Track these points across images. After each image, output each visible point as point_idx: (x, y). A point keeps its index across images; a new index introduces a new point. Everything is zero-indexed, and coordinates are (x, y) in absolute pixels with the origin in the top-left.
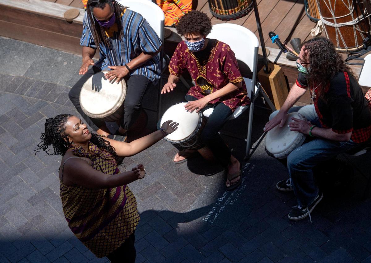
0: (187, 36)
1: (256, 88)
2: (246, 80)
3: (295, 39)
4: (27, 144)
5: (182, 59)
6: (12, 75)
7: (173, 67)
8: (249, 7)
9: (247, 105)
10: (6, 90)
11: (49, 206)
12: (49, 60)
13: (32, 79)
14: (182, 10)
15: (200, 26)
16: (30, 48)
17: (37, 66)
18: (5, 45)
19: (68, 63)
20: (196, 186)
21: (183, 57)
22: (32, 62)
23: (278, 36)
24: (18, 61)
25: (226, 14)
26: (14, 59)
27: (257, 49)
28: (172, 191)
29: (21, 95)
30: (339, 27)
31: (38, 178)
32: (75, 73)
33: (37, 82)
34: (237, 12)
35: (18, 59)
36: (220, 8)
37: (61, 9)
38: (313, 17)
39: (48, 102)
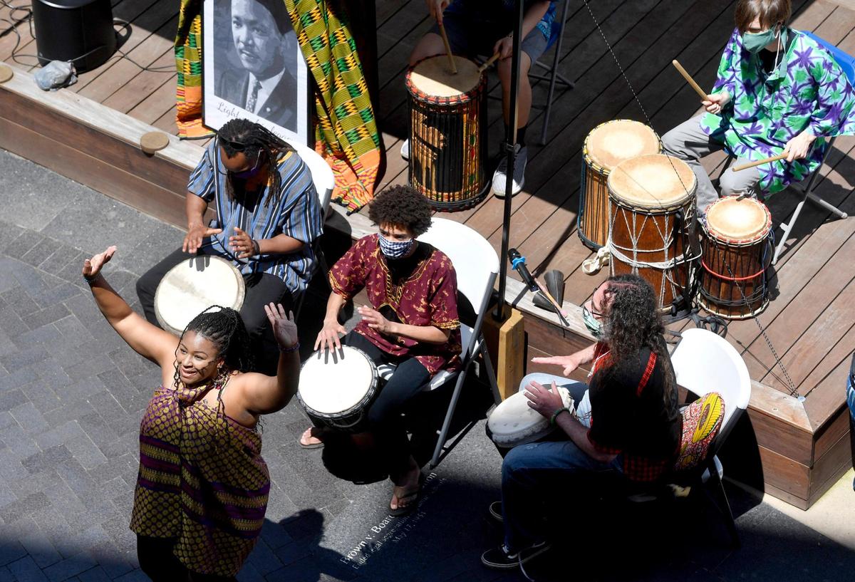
0: (385, 228)
1: (477, 345)
2: (463, 327)
3: (554, 271)
4: (33, 357)
5: (360, 266)
6: (22, 227)
7: (340, 277)
8: (479, 197)
9: (454, 371)
10: (7, 252)
11: (61, 480)
12: (91, 212)
13: (57, 240)
14: (358, 177)
15: (411, 215)
16: (61, 184)
17: (68, 219)
18: (14, 170)
19: (126, 226)
20: (336, 497)
21: (363, 265)
22: (61, 209)
23: (524, 259)
24: (34, 204)
25: (437, 200)
26: (28, 197)
27: (494, 276)
28: (291, 497)
29: (31, 266)
30: (639, 268)
31: (46, 424)
32: (137, 247)
33: (65, 247)
34: (457, 199)
35: (36, 200)
36: (429, 186)
37: (137, 127)
38: (589, 238)
39: (81, 288)
